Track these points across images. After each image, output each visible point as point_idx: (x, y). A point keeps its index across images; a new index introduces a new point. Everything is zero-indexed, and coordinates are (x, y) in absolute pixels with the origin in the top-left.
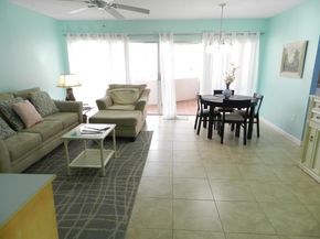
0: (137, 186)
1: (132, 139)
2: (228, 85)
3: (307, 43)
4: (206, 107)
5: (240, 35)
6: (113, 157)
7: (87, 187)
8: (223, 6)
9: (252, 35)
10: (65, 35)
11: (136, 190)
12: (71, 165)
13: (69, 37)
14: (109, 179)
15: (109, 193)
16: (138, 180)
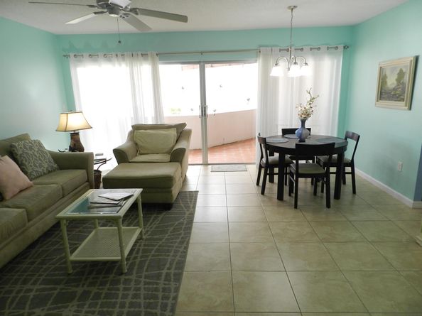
0: (177, 290)
1: (167, 206)
2: (303, 122)
3: (417, 59)
4: (272, 154)
5: (315, 50)
6: (140, 239)
7: (97, 296)
8: (292, 8)
9: (332, 49)
10: (67, 56)
11: (175, 298)
12: (73, 257)
13: (72, 59)
14: (133, 277)
15: (132, 305)
16: (178, 277)
